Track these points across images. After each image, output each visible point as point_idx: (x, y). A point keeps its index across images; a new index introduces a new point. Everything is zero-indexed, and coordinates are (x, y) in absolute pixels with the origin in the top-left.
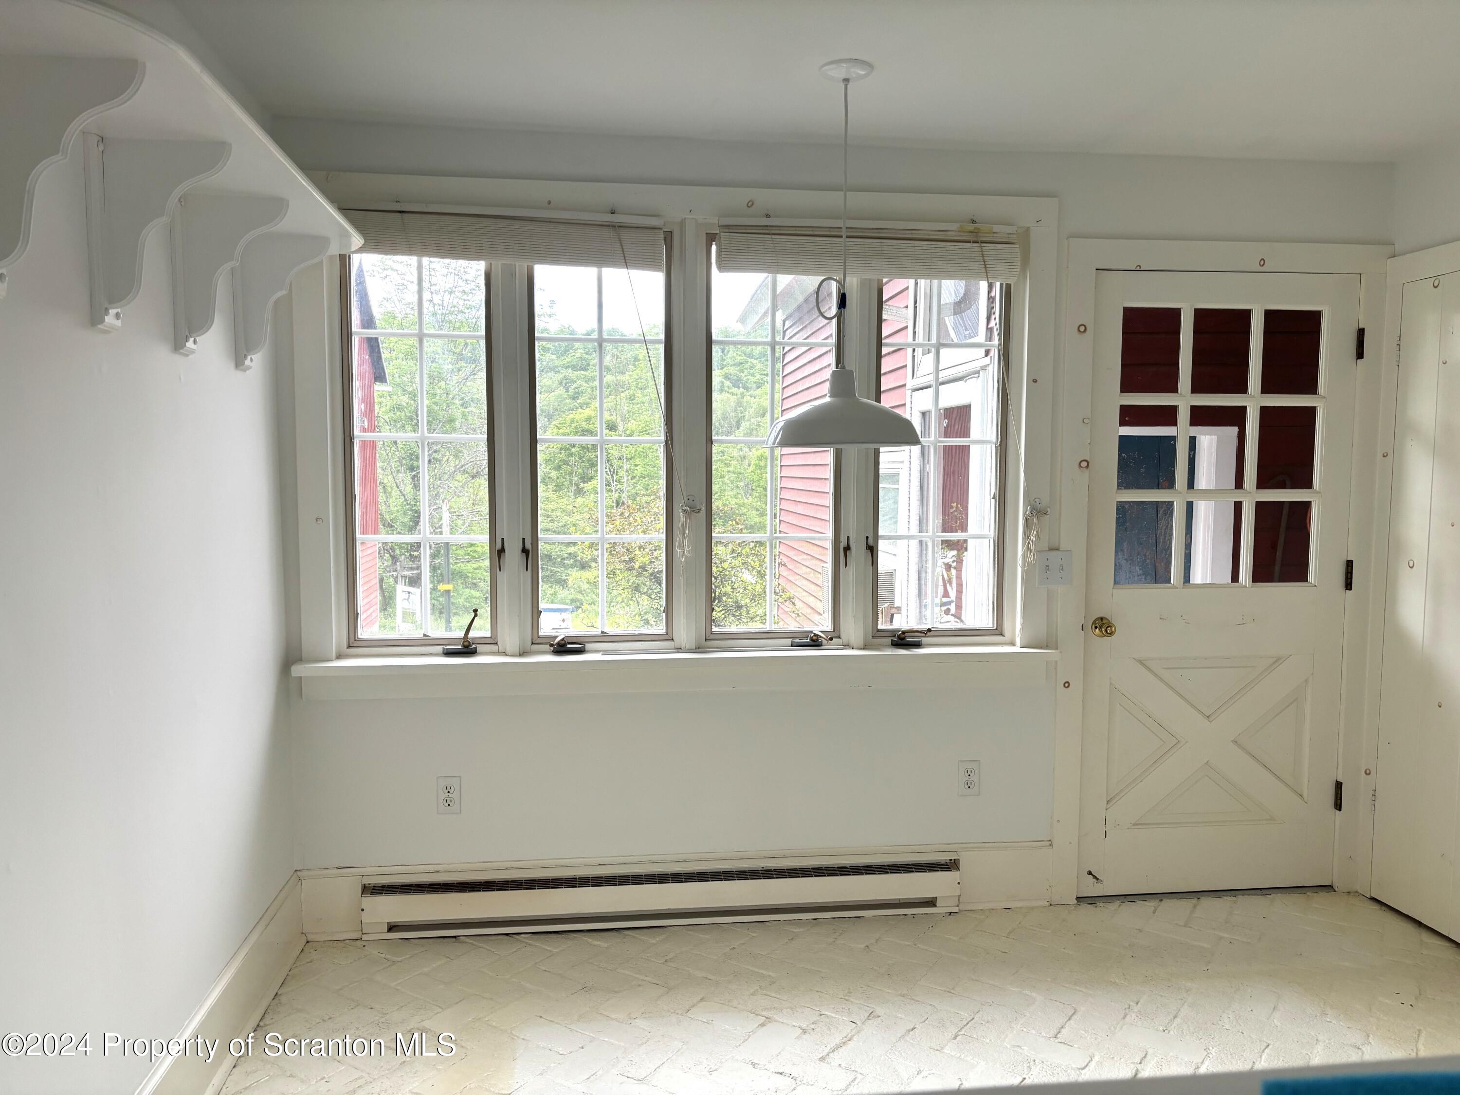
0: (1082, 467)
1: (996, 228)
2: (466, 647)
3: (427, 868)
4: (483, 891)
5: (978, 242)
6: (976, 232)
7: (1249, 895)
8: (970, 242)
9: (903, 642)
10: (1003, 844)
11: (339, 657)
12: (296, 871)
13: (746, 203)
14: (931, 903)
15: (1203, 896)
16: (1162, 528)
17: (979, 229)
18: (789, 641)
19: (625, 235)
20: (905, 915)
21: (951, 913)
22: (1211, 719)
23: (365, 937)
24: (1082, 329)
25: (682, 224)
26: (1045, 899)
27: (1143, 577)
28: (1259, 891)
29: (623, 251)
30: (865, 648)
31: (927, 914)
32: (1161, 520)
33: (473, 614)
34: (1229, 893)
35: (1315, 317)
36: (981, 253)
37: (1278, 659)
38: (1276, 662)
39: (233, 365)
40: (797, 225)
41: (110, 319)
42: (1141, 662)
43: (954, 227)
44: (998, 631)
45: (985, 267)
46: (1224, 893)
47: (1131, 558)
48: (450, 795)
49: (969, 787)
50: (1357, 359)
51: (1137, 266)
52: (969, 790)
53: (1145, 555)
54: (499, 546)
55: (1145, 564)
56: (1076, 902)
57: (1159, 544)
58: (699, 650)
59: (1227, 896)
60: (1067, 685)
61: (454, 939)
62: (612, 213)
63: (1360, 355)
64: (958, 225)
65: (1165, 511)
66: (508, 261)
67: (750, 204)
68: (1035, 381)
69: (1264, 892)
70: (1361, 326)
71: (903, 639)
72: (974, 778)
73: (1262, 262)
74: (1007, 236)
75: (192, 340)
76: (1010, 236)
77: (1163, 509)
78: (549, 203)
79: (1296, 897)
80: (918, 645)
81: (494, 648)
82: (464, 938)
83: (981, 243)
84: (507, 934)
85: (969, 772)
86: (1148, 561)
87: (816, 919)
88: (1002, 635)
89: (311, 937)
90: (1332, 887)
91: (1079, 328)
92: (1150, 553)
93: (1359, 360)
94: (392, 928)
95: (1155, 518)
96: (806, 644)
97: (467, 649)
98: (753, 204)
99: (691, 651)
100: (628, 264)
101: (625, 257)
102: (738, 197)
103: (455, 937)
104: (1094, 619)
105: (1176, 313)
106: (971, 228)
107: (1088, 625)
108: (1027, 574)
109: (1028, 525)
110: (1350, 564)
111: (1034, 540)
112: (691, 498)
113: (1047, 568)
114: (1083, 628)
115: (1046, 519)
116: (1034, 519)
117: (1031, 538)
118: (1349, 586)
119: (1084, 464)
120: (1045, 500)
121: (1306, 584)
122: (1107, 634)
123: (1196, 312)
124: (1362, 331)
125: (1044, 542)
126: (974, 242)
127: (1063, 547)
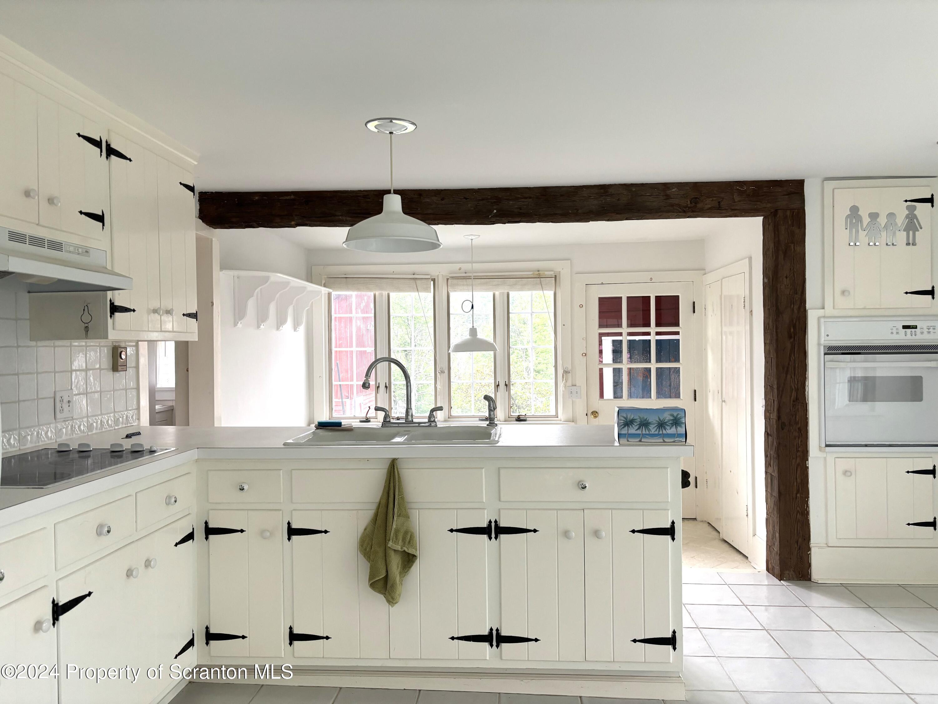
1: (546, 273)
2: (367, 419)
9: (519, 419)
13: (458, 269)
16: (672, 378)
17: (540, 273)
18: (478, 419)
19: (419, 282)
24: (581, 306)
25: (438, 276)
29: (416, 287)
30: (505, 421)
32: (671, 376)
33: (369, 408)
35: (677, 297)
36: (539, 282)
39: (293, 331)
40: (481, 275)
41: (262, 326)
43: (531, 273)
44: (556, 416)
45: (542, 286)
51: (601, 283)
54: (378, 385)
58: (445, 421)
62: (413, 275)
63: (694, 312)
64: (532, 272)
66: (380, 292)
67: (460, 269)
68: (564, 325)
71: (520, 418)
73: (651, 279)
75: (281, 327)
76: (551, 275)
77: (672, 371)
78: (393, 272)
80: (525, 420)
81: (376, 420)
83: (541, 278)
88: (558, 417)
90: (696, 519)
91: (580, 306)
93: (694, 314)
95: (669, 374)
97: (367, 420)
99: (442, 422)
100: (418, 291)
101: (417, 289)
102: (456, 267)
104: (592, 411)
105: (620, 298)
106: (537, 273)
107: (589, 414)
108: (563, 395)
109: (563, 377)
110: (695, 391)
111: (565, 382)
112: (442, 368)
113: (571, 392)
114: (587, 415)
115: (570, 374)
116: (565, 374)
117: (564, 382)
118: (695, 400)
119: (584, 355)
120: (570, 368)
121: (679, 399)
122: (596, 417)
123: (628, 297)
124: (694, 302)
125: (569, 383)
126: (538, 278)
127: (577, 385)
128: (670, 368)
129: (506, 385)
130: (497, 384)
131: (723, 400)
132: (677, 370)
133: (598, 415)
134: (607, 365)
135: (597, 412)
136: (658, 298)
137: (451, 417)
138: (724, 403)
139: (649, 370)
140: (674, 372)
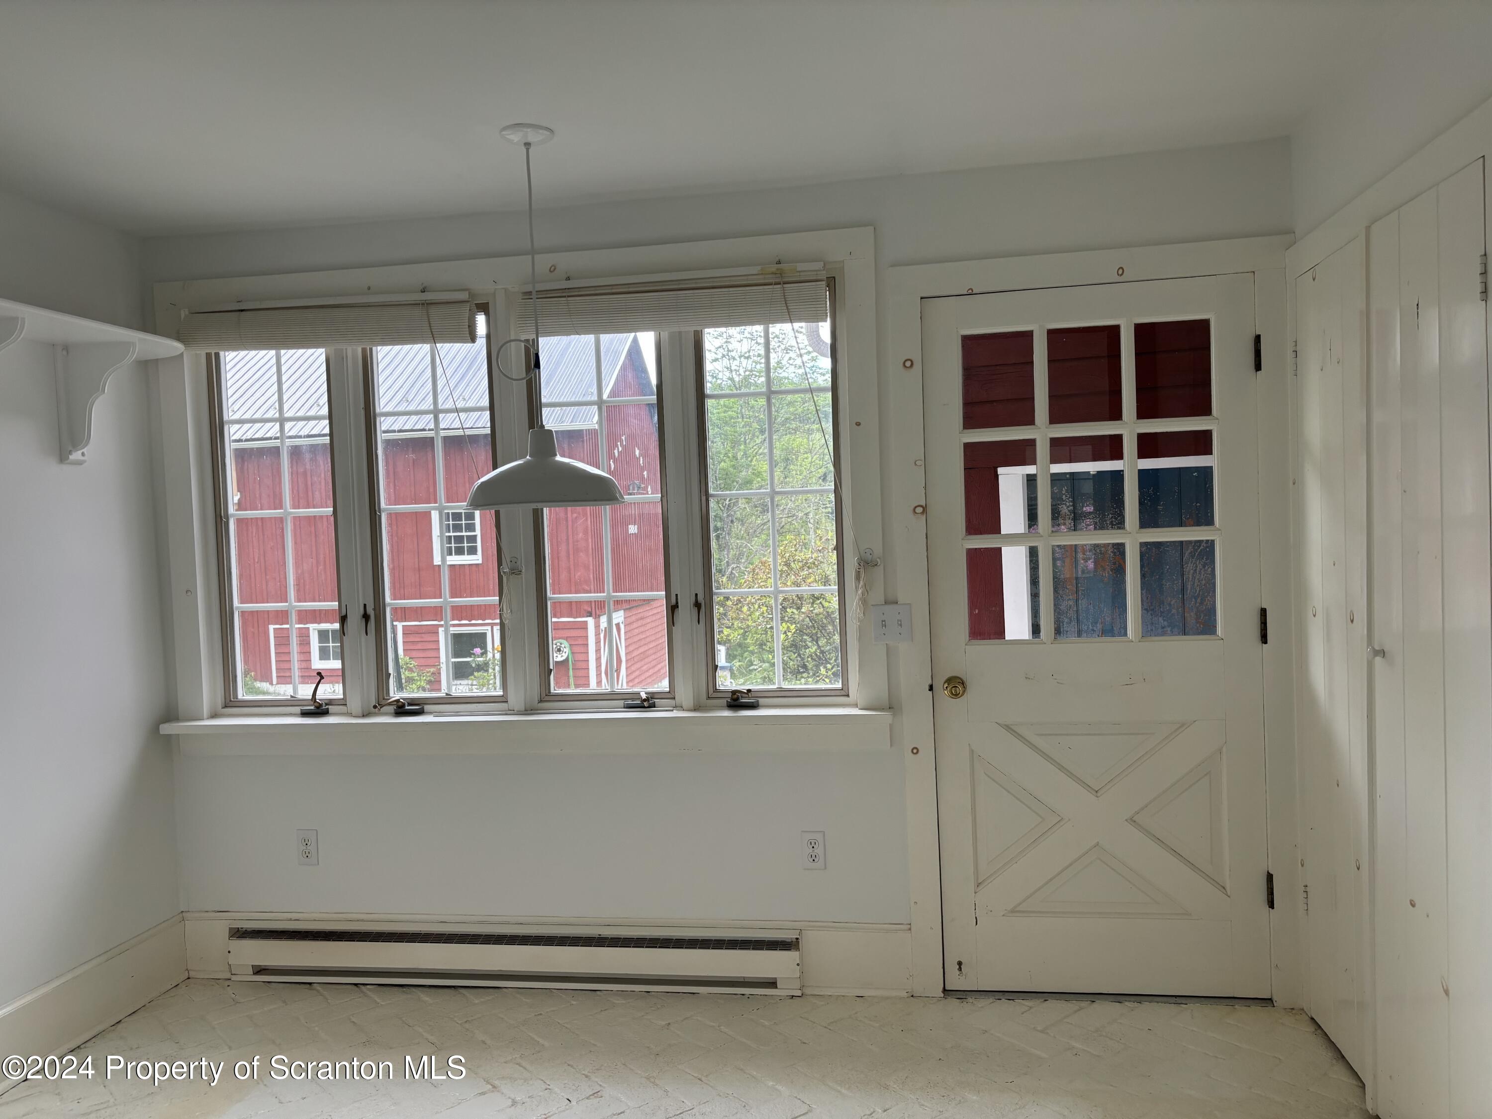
0: (916, 513)
1: (801, 267)
2: (318, 708)
3: (289, 916)
4: (333, 940)
5: (780, 284)
6: (781, 273)
7: (1158, 1002)
8: (771, 284)
9: (736, 703)
10: (856, 924)
11: (214, 716)
12: (182, 912)
13: (549, 268)
14: (772, 984)
15: (1099, 999)
16: (1189, 572)
17: (781, 269)
18: (621, 703)
19: (433, 311)
20: (743, 995)
21: (793, 996)
22: (1099, 794)
23: (234, 978)
24: (908, 364)
25: (494, 294)
26: (905, 990)
27: (1169, 629)
28: (1174, 998)
29: (430, 326)
30: (695, 709)
31: (766, 995)
32: (1187, 563)
34: (1133, 998)
35: (1203, 327)
36: (786, 294)
37: (1183, 725)
38: (1180, 727)
40: (614, 283)
42: (1008, 728)
43: (755, 270)
44: (844, 692)
45: (787, 309)
46: (1127, 998)
47: (1152, 608)
48: (309, 848)
49: (814, 860)
50: (1256, 371)
51: (969, 290)
52: (814, 863)
53: (1170, 605)
54: (343, 612)
55: (1170, 615)
56: (942, 995)
57: (1187, 591)
58: (529, 712)
59: (1130, 1001)
60: (915, 751)
61: (308, 986)
62: (422, 292)
63: (1258, 367)
64: (759, 268)
65: (1191, 553)
67: (553, 269)
68: (858, 424)
69: (1179, 1000)
70: (1257, 333)
71: (737, 699)
72: (819, 851)
73: (1121, 271)
74: (815, 273)
76: (818, 273)
77: (1189, 551)
78: (369, 288)
79: (1221, 1009)
80: (753, 706)
81: (344, 709)
82: (318, 985)
83: (784, 283)
84: (356, 985)
85: (813, 844)
86: (1174, 611)
87: (649, 992)
88: (848, 696)
89: (192, 974)
90: (1272, 1001)
91: (904, 363)
92: (1176, 602)
93: (1258, 372)
94: (259, 970)
95: (1179, 561)
96: (636, 705)
97: (320, 710)
98: (555, 269)
99: (522, 713)
100: (435, 338)
101: (432, 332)
102: (544, 262)
103: (310, 984)
104: (945, 679)
105: (1027, 337)
106: (774, 270)
107: (939, 684)
108: (860, 630)
109: (858, 578)
110: (1263, 612)
111: (863, 594)
112: (514, 560)
113: (884, 624)
114: (931, 688)
115: (879, 571)
116: (862, 570)
117: (860, 592)
118: (1264, 639)
119: (919, 510)
120: (878, 550)
121: (1212, 637)
122: (956, 695)
123: (1051, 333)
124: (1258, 339)
125: (877, 596)
126: (776, 284)
127: (900, 601)
128: (1182, 542)
129: (697, 605)
130: (673, 601)
131: (1377, 648)
132: (1206, 550)
133: (964, 692)
134: (1014, 539)
135: (963, 683)
136: (1143, 331)
137: (547, 698)
138: (1378, 659)
139: (1119, 549)
140: (1192, 555)
